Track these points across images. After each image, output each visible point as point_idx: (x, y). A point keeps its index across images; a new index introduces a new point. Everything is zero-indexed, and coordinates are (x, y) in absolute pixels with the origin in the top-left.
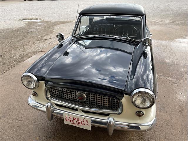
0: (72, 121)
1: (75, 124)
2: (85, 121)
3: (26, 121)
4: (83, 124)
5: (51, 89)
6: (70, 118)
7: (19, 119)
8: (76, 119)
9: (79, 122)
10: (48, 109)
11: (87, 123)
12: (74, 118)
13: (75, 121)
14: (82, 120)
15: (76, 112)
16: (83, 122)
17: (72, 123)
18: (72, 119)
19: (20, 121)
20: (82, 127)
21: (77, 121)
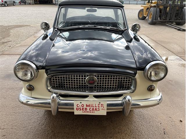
0: (84, 109)
1: (87, 112)
2: (100, 106)
3: (12, 128)
4: (97, 109)
5: (52, 78)
6: (83, 106)
7: (2, 128)
8: (89, 105)
9: (93, 108)
10: (54, 100)
11: (102, 107)
12: (87, 105)
13: (88, 108)
14: (97, 106)
15: (86, 99)
16: (97, 108)
17: (84, 111)
18: (85, 107)
19: (3, 129)
20: (96, 113)
21: (90, 107)
